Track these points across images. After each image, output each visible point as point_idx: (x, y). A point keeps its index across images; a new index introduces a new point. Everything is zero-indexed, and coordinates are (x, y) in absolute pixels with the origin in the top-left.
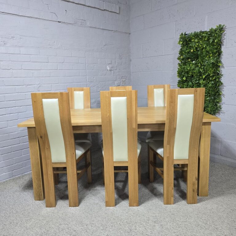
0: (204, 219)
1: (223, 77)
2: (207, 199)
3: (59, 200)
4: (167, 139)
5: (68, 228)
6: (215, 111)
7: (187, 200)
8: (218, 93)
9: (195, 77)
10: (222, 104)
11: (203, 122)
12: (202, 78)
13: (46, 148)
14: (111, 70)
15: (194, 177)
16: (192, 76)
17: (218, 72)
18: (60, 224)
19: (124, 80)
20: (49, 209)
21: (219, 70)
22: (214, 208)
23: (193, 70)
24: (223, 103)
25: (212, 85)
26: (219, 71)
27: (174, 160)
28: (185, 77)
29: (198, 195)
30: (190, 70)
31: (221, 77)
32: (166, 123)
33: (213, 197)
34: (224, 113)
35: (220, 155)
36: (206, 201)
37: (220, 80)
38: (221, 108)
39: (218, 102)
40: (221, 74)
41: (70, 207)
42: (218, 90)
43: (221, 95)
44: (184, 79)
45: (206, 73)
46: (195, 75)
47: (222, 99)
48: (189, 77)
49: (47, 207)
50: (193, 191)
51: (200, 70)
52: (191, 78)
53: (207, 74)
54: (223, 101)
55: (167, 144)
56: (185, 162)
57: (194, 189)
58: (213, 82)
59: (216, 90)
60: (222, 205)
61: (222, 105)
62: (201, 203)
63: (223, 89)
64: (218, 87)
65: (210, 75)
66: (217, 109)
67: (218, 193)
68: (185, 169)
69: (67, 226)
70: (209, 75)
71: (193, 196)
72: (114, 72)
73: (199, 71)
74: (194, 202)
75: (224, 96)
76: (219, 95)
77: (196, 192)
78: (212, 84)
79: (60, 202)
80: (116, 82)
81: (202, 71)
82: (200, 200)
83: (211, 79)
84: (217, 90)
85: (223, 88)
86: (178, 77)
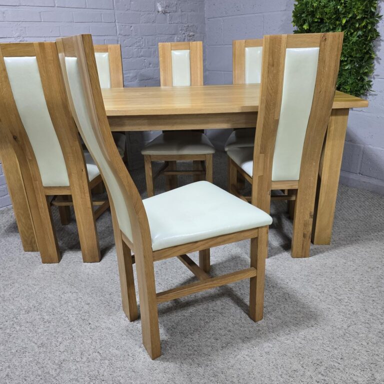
0: (319, 283)
1: (380, 21)
2: (328, 250)
3: (66, 252)
4: (260, 143)
5: (77, 300)
6: (359, 91)
7: (292, 252)
8: (368, 56)
9: (326, 23)
10: (374, 78)
11: (333, 109)
12: (340, 25)
13: (28, 160)
14: (165, 13)
15: (308, 212)
16: (322, 20)
17: (373, 10)
18: (64, 293)
19: (191, 34)
20: (47, 266)
21: (375, 5)
22: (338, 265)
23: (325, 6)
24: (376, 75)
25: (357, 39)
26: (375, 8)
27: (273, 183)
28: (307, 24)
29: (312, 242)
30: (318, 8)
31: (378, 22)
32: (259, 111)
33: (338, 246)
34: (375, 95)
35: (360, 173)
36: (326, 254)
37: (375, 27)
38: (370, 86)
39: (366, 74)
40: (378, 14)
41: (84, 262)
42: (370, 49)
43: (373, 59)
44: (306, 29)
45: (349, 13)
46: (327, 18)
47: (375, 68)
48: (316, 22)
49: (44, 262)
50: (304, 236)
51: (337, 8)
52: (319, 26)
53: (350, 16)
54: (375, 72)
55: (261, 153)
56: (292, 186)
57: (306, 232)
58: (360, 33)
59: (365, 48)
60: (354, 261)
61: (372, 80)
62: (317, 256)
63: (379, 47)
64: (370, 42)
65: (356, 16)
66: (362, 87)
67: (349, 238)
68: (293, 198)
69: (75, 295)
70: (354, 17)
71: (303, 245)
72: (171, 18)
73: (335, 9)
74: (305, 255)
75: (380, 61)
76: (371, 58)
77: (308, 238)
78: (358, 37)
79: (68, 255)
80: (176, 38)
81: (341, 9)
82: (315, 251)
83: (357, 26)
84: (368, 48)
85: (380, 45)
86: (293, 23)
